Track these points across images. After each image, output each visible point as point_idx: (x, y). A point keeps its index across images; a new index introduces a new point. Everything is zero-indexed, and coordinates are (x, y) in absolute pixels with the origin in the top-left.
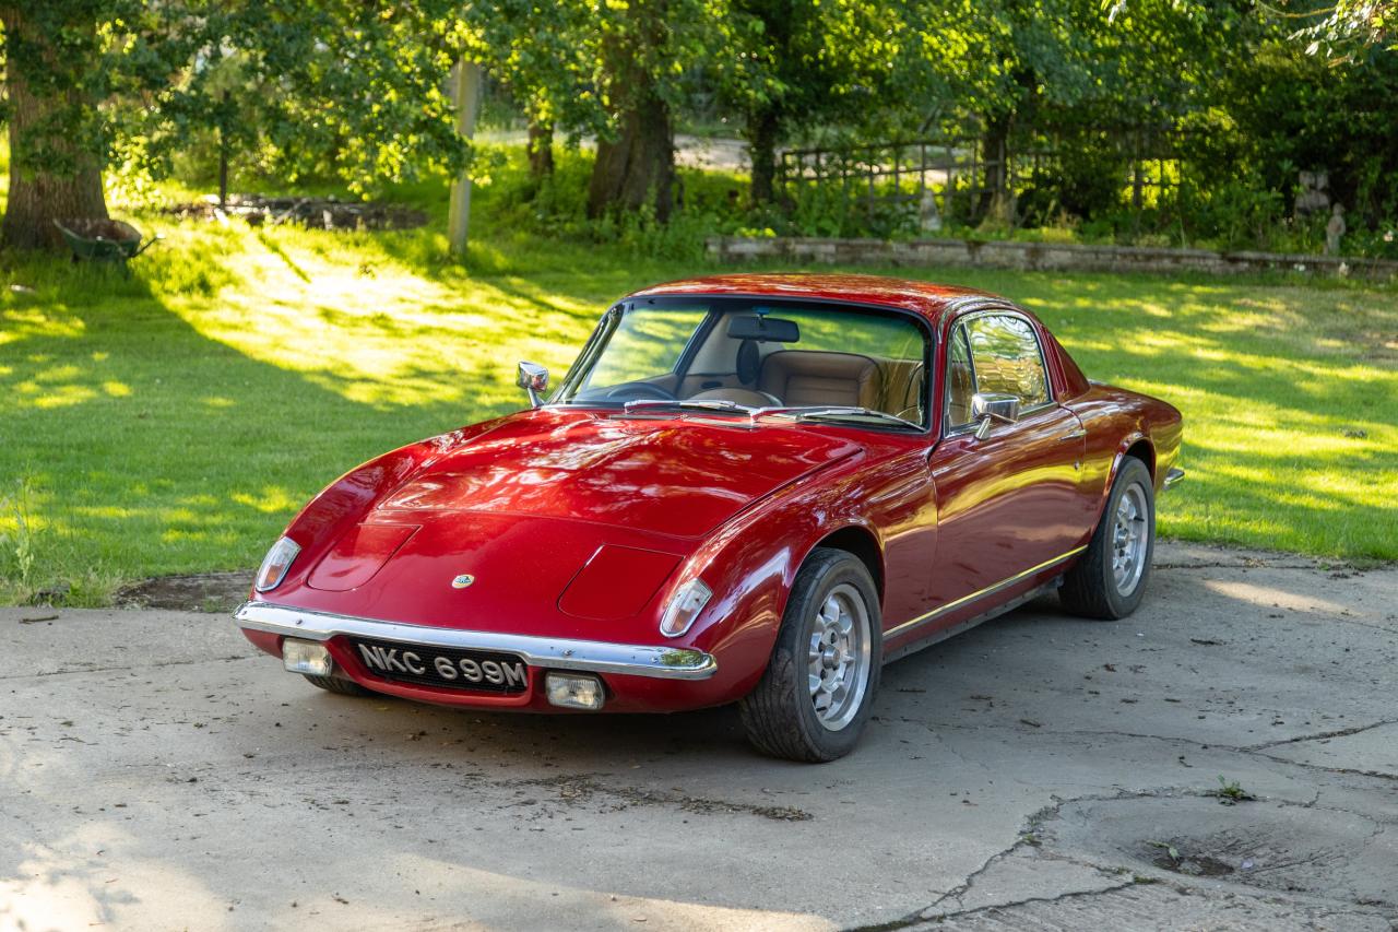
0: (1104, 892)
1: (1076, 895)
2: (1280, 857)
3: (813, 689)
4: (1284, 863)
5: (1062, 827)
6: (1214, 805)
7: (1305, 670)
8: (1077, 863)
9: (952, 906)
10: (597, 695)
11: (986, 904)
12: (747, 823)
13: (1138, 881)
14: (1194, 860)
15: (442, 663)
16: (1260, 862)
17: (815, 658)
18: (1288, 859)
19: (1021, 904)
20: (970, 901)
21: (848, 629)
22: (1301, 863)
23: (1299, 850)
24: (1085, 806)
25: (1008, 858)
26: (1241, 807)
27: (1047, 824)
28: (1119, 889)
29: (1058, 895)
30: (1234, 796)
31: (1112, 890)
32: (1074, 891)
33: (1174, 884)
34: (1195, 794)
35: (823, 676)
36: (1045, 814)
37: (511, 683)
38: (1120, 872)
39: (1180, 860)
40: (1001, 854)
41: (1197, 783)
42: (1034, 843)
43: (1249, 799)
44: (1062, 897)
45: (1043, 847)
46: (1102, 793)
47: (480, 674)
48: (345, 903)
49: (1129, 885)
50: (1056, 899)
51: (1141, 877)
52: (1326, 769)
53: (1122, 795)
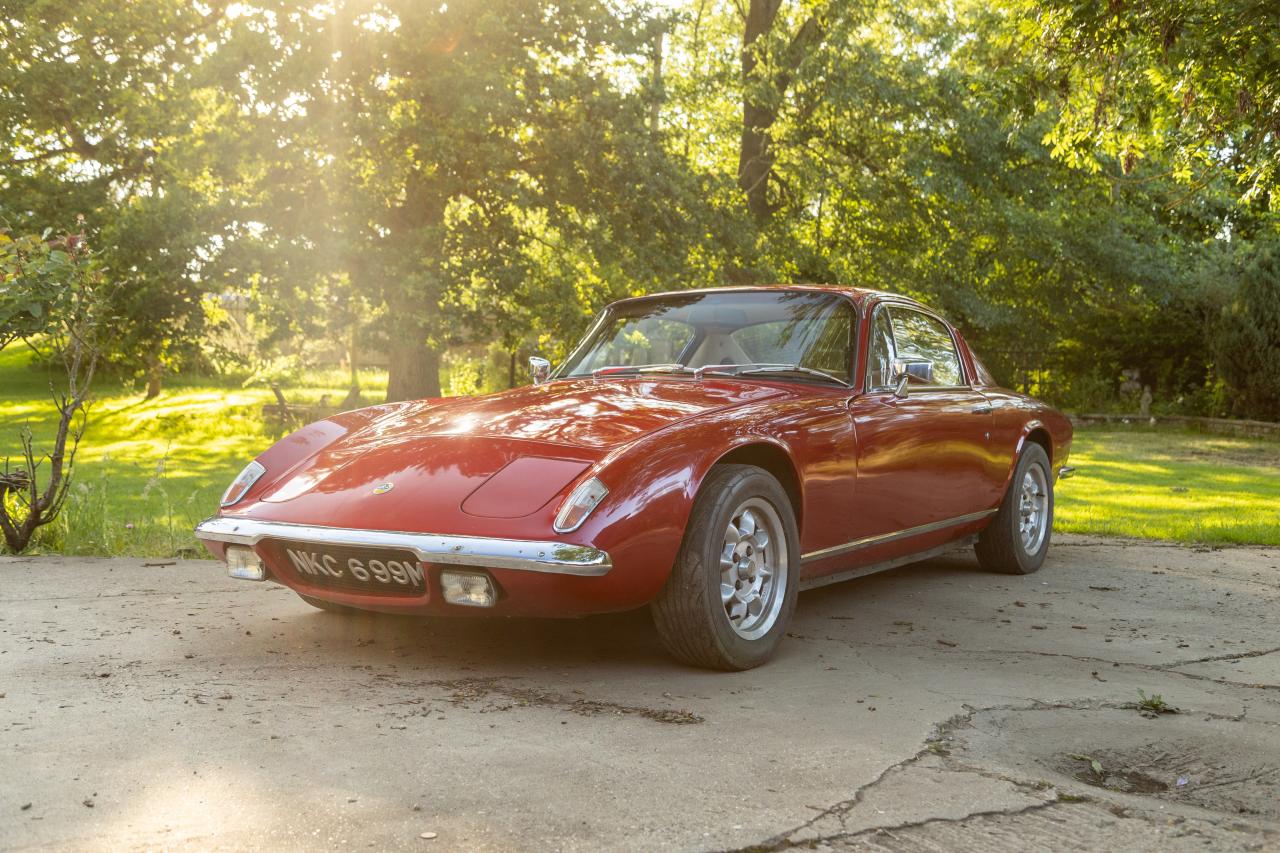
0: (1023, 812)
1: (988, 815)
2: (1219, 773)
3: (726, 597)
4: (1224, 781)
5: (974, 737)
6: (1136, 718)
7: (1194, 608)
8: (989, 776)
9: (831, 826)
10: (488, 592)
11: (875, 825)
12: (632, 726)
13: (1063, 798)
14: (1120, 775)
15: (355, 565)
16: (1197, 778)
17: (728, 567)
18: (1226, 776)
19: (919, 825)
20: (855, 821)
21: (764, 544)
22: (1244, 780)
23: (1236, 766)
24: (999, 715)
25: (909, 768)
26: (1164, 721)
27: (957, 733)
28: (1040, 808)
29: (966, 815)
30: (1156, 709)
31: (1033, 809)
32: (985, 810)
33: (1107, 803)
34: (1114, 707)
35: (738, 587)
36: (955, 722)
37: (416, 584)
38: (1040, 787)
39: (1105, 774)
40: (902, 764)
41: (1116, 696)
42: (940, 753)
43: (1172, 712)
44: (971, 816)
45: (951, 757)
46: (1016, 703)
47: (388, 575)
49: (1052, 803)
50: (964, 820)
51: (1067, 793)
52: (1245, 685)
53: (1037, 705)
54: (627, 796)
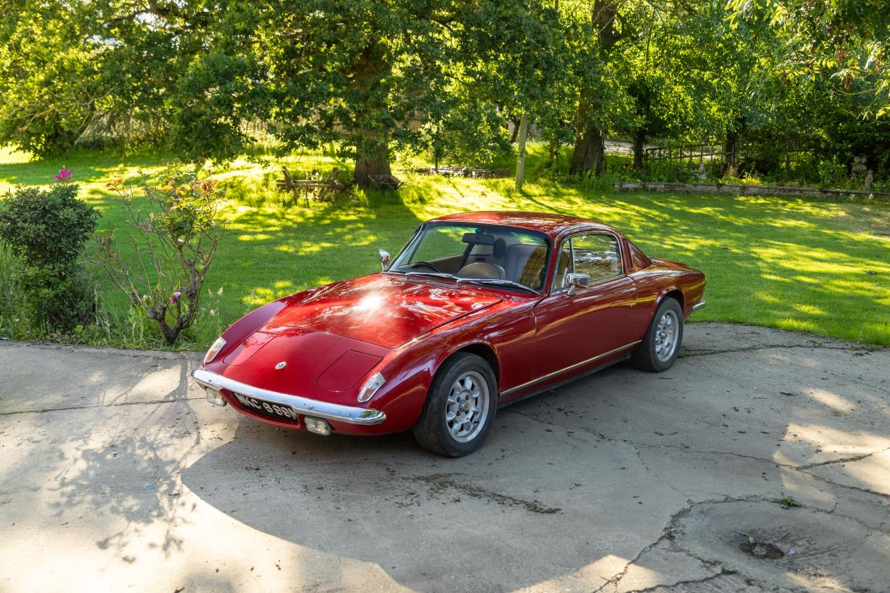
0: (703, 581)
1: (686, 583)
2: (812, 547)
4: (812, 553)
5: (689, 524)
6: (777, 509)
8: (691, 555)
9: (611, 590)
11: (632, 589)
13: (725, 572)
14: (762, 545)
16: (800, 550)
18: (815, 549)
19: (652, 589)
20: (622, 587)
22: (823, 553)
23: (821, 543)
24: (706, 507)
25: (653, 549)
26: (792, 511)
27: (682, 520)
28: (712, 578)
29: (675, 583)
30: (789, 504)
31: (707, 579)
32: (685, 579)
33: (745, 576)
34: (768, 500)
36: (683, 513)
38: (715, 563)
39: (755, 545)
40: (650, 547)
41: (770, 492)
42: (671, 537)
43: (797, 506)
44: (677, 584)
45: (675, 541)
46: (716, 498)
48: (280, 569)
49: (718, 575)
50: (674, 586)
51: (726, 569)
52: (842, 486)
53: (727, 499)
54: (518, 567)
